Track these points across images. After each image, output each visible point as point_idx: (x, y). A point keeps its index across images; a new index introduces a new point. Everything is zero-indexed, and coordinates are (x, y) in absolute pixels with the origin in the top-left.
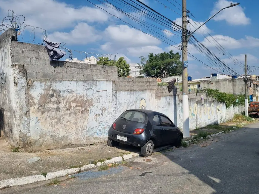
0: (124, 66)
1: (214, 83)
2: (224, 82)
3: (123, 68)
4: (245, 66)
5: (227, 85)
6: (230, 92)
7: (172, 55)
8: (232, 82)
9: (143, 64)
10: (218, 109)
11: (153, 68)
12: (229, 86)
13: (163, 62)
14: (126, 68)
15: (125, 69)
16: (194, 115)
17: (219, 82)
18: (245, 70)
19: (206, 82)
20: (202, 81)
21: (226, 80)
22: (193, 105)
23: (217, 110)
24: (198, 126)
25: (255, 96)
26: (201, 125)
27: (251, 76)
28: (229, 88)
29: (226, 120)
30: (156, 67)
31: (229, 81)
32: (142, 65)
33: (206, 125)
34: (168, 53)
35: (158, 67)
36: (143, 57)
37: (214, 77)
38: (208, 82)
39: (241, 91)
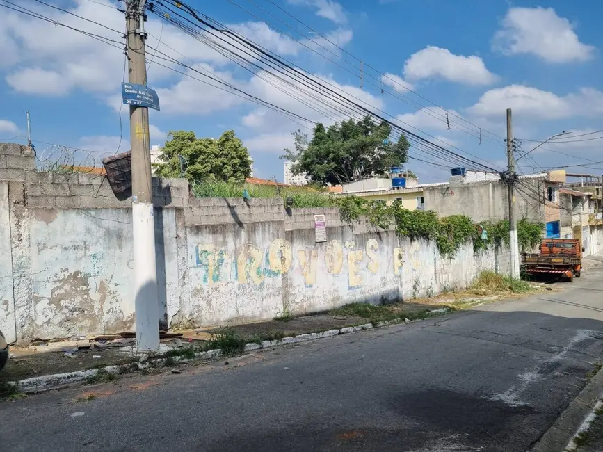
0: (233, 154)
1: (456, 192)
2: (482, 190)
3: (233, 158)
4: (508, 140)
5: (489, 197)
6: (497, 214)
7: (368, 127)
8: (499, 188)
9: (301, 151)
10: (400, 258)
11: (322, 157)
12: (493, 198)
13: (348, 144)
14: (240, 157)
15: (237, 161)
16: (272, 273)
17: (468, 188)
18: (509, 152)
19: (437, 191)
20: (427, 189)
21: (487, 183)
22: (267, 243)
23: (398, 262)
24: (294, 308)
25: (571, 225)
26: (310, 305)
27: (548, 173)
28: (494, 205)
29: (436, 290)
30: (328, 156)
31: (493, 186)
32: (298, 151)
33: (339, 304)
34: (360, 123)
35: (331, 156)
36: (298, 133)
37: (457, 177)
38: (442, 189)
39: (524, 212)
